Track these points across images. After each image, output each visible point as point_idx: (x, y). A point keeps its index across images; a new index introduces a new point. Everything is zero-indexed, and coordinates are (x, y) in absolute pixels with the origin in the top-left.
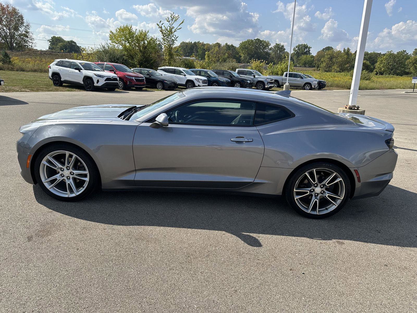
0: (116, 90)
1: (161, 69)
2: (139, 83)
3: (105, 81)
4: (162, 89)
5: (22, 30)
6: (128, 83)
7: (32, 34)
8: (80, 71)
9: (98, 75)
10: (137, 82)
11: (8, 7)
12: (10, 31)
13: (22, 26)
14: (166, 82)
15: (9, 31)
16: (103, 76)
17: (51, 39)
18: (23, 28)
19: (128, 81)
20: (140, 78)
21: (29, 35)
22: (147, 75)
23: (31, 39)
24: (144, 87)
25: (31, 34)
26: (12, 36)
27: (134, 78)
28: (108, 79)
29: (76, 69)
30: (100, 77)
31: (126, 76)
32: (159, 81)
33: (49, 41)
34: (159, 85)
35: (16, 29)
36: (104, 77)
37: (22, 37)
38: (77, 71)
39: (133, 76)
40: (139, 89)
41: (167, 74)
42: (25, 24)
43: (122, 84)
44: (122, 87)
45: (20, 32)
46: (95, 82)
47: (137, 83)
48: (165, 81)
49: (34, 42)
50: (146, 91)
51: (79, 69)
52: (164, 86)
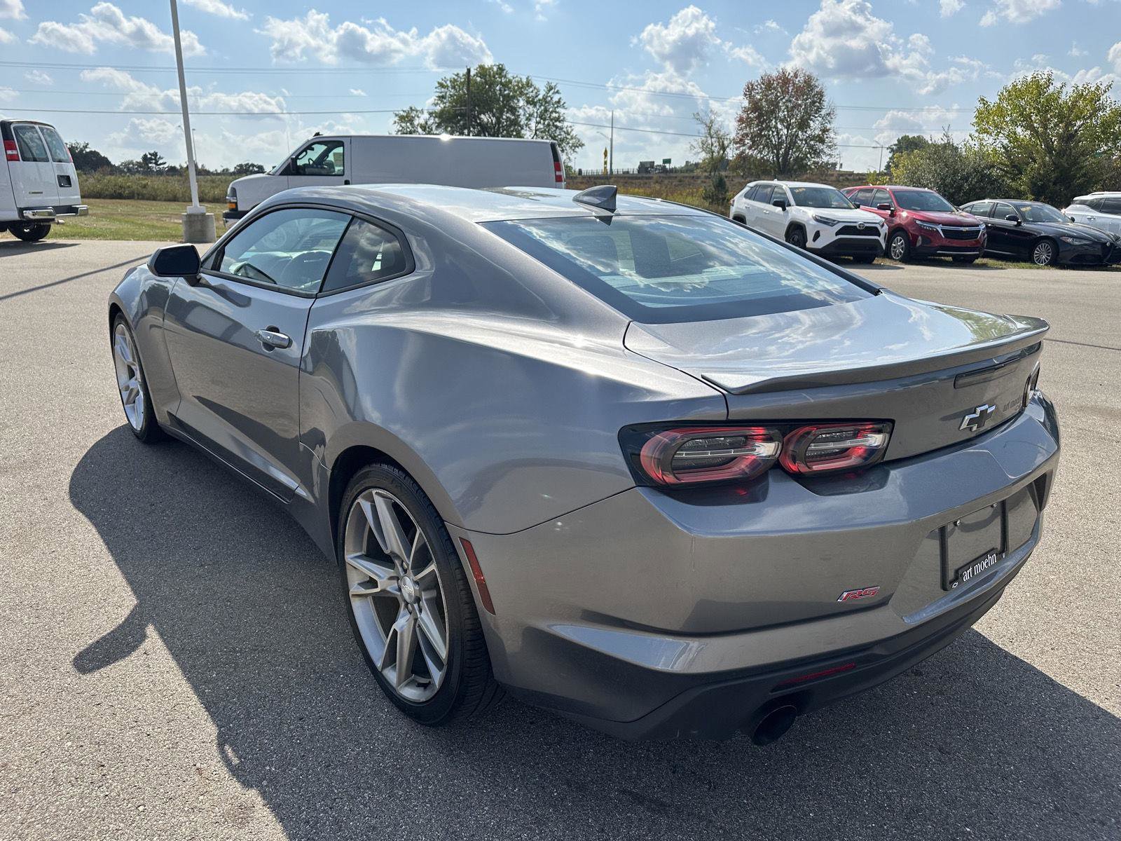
0: (875, 262)
1: (1083, 203)
2: (956, 243)
3: (837, 234)
4: (1046, 265)
5: (815, 126)
6: (919, 243)
7: (835, 134)
8: (784, 209)
9: (821, 217)
10: (948, 240)
11: (796, 75)
12: (790, 132)
13: (816, 117)
14: (1070, 240)
15: (788, 131)
16: (834, 221)
17: (897, 143)
18: (817, 122)
19: (920, 238)
20: (962, 229)
21: (827, 138)
22: (1008, 219)
23: (830, 147)
24: (977, 257)
25: (832, 135)
26: (792, 144)
27: (939, 228)
28: (848, 229)
29: (776, 204)
30: (825, 223)
31: (918, 222)
32: (1046, 238)
33: (889, 150)
34: (1042, 252)
35: (803, 125)
36: (835, 224)
37: (812, 143)
38: (779, 209)
39: (937, 223)
40: (963, 262)
41: (1100, 217)
42: (823, 112)
43: (902, 244)
44: (900, 253)
45: (809, 132)
46: (810, 236)
47: (946, 242)
48: (1063, 238)
49: (835, 153)
50: (984, 266)
51: (783, 204)
52: (1058, 255)
